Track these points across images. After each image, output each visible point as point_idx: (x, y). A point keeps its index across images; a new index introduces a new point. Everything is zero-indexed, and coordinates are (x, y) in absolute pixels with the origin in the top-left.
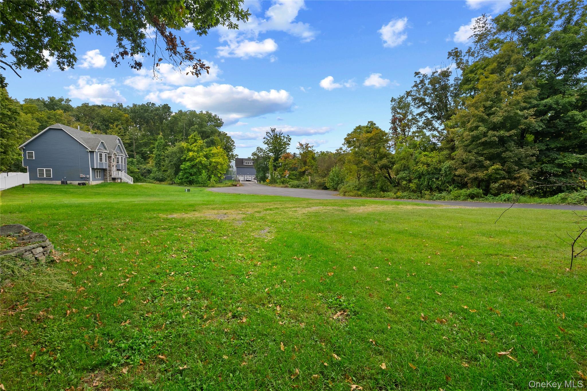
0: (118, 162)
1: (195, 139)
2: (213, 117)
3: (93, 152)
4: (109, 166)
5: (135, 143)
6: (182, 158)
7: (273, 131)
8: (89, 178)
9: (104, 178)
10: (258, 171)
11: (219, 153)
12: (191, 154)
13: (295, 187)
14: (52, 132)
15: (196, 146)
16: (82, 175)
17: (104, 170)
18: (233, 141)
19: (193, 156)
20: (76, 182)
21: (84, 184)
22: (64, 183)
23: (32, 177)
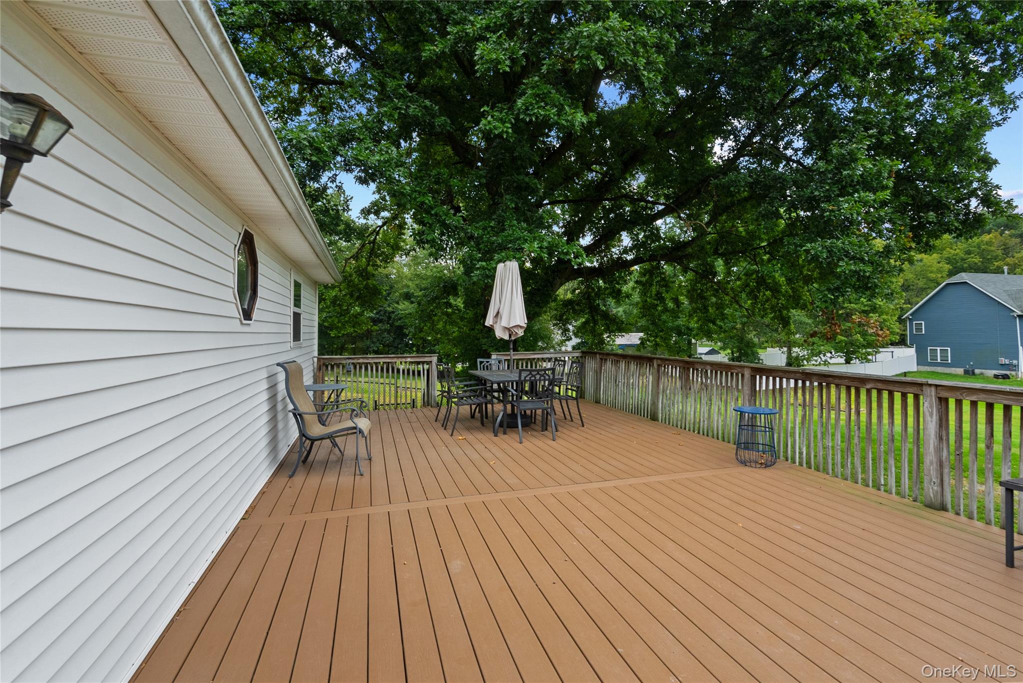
8: (1016, 366)
16: (1003, 360)
20: (991, 373)
21: (1006, 377)
22: (969, 373)
23: (921, 360)
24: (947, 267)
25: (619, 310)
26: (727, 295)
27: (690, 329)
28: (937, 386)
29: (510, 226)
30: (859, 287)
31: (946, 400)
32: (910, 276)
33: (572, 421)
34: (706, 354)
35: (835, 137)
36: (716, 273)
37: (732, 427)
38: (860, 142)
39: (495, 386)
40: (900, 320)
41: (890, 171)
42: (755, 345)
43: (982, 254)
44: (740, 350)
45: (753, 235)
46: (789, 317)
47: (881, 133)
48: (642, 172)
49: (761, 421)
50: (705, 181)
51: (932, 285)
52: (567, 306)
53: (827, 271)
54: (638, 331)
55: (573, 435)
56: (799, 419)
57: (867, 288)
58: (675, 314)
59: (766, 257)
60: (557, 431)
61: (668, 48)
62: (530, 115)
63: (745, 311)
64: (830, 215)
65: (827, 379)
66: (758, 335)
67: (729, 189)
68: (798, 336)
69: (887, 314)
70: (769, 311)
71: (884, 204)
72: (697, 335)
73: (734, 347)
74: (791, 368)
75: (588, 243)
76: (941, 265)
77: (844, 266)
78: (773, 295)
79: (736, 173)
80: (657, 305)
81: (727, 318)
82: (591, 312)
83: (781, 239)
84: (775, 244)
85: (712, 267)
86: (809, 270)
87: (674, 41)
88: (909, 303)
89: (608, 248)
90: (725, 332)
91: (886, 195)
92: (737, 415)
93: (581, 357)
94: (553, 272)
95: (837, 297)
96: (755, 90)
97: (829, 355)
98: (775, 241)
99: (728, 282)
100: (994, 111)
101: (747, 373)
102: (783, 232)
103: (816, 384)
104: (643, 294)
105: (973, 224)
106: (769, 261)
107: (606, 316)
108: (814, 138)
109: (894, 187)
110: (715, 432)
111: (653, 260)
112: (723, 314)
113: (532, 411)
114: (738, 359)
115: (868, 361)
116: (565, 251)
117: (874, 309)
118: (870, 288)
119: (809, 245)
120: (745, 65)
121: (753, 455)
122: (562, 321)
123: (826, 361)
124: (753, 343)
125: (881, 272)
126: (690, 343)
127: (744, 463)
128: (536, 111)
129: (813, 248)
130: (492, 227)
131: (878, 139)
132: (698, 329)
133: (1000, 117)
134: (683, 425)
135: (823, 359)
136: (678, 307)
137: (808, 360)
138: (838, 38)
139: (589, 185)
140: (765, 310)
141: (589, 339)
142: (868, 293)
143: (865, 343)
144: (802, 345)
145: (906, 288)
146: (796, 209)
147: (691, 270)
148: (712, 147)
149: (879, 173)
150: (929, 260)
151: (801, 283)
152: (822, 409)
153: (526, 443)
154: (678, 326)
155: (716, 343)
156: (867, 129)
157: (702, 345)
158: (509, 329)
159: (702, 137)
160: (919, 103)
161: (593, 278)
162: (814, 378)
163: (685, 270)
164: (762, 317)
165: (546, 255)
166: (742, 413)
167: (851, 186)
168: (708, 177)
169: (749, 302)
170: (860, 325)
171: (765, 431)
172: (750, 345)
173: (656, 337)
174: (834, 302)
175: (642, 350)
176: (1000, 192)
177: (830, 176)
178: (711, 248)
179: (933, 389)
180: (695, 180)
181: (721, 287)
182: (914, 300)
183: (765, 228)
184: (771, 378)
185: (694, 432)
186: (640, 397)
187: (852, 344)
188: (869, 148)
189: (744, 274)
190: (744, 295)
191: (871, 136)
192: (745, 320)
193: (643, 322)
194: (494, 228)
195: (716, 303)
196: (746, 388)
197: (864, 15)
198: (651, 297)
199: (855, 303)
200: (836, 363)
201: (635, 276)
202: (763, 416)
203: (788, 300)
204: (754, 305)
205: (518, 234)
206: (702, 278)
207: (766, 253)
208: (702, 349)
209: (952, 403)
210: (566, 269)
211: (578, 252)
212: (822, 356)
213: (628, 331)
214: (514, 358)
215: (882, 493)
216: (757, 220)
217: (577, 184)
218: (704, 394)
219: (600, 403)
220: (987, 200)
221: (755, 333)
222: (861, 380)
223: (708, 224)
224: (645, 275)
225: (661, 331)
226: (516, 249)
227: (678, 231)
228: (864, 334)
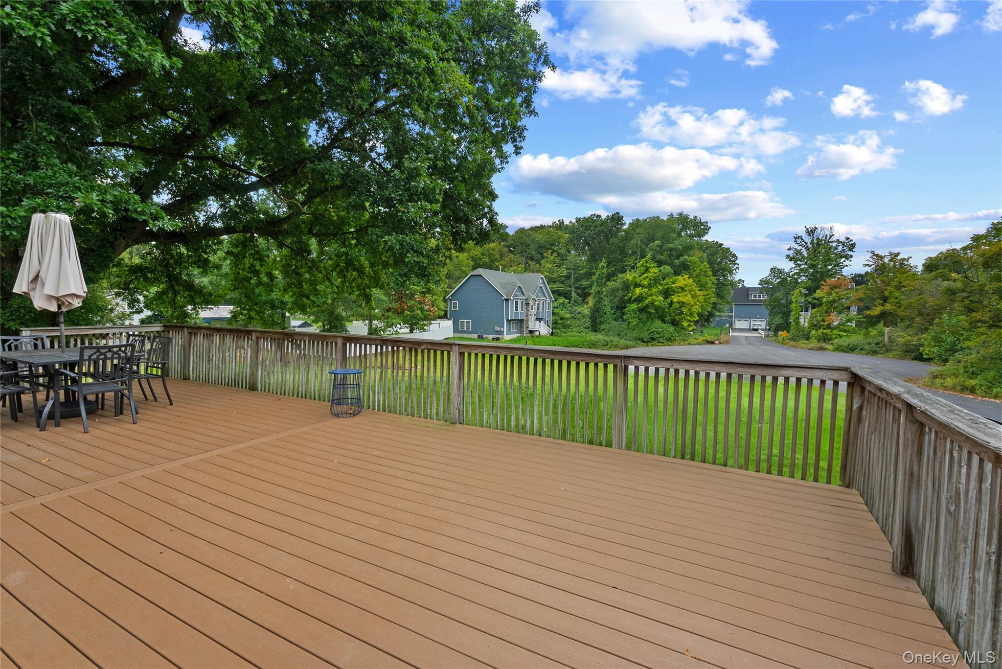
0: (538, 309)
1: (646, 266)
2: (691, 221)
3: (508, 300)
4: (527, 316)
5: (574, 274)
6: (626, 298)
7: (811, 232)
8: (503, 332)
9: (521, 331)
10: (772, 313)
11: (686, 286)
12: (638, 291)
13: (843, 351)
14: (473, 279)
15: (647, 277)
16: (497, 329)
17: (522, 321)
18: (734, 256)
19: (641, 294)
20: (491, 337)
21: (498, 339)
22: (480, 337)
23: (456, 330)
24: (472, 263)
25: (203, 281)
26: (320, 272)
27: (284, 304)
28: (459, 345)
29: (47, 165)
30: (420, 274)
31: (464, 353)
32: (452, 268)
33: (156, 400)
34: (299, 327)
35: (408, 153)
36: (310, 251)
37: (327, 387)
38: (423, 162)
39: (41, 370)
40: (445, 300)
41: (441, 190)
42: (343, 318)
43: (490, 256)
44: (330, 323)
45: (343, 221)
46: (371, 295)
47: (436, 158)
48: (232, 135)
49: (351, 379)
50: (301, 162)
51: (463, 275)
52: (135, 272)
53: (399, 260)
54: (228, 303)
55: (159, 415)
56: (378, 378)
57: (425, 276)
58: (269, 288)
59: (353, 242)
60: (137, 413)
61: (266, 19)
62: (84, 31)
63: (335, 288)
64: (402, 216)
65: (397, 343)
66: (345, 310)
67: (324, 175)
68: (377, 311)
69: (437, 295)
70: (355, 289)
71: (436, 213)
72: (292, 309)
73: (325, 320)
74: (374, 336)
75: (165, 202)
76: (468, 261)
77: (410, 258)
78: (359, 275)
79: (330, 162)
80: (251, 278)
81: (320, 294)
82: (170, 281)
83: (366, 228)
84: (361, 231)
85: (307, 245)
86: (386, 257)
87: (272, 14)
88: (451, 288)
89: (192, 211)
90: (318, 306)
91: (437, 207)
92: (331, 377)
93: (164, 331)
94: (114, 230)
95: (405, 281)
96: (346, 89)
97: (399, 326)
98: (361, 228)
99: (321, 262)
100: (497, 161)
101: (340, 342)
102: (368, 222)
103: (390, 348)
104: (235, 264)
105: (483, 237)
106: (356, 245)
107: (189, 286)
108: (392, 149)
109: (443, 201)
110: (313, 395)
111: (247, 232)
112: (316, 290)
113: (97, 396)
114: (329, 330)
115: (425, 330)
116: (139, 209)
117: (429, 291)
118: (426, 275)
119: (387, 237)
120: (339, 65)
121: (344, 408)
122: (127, 289)
123: (397, 331)
124: (341, 316)
125: (433, 264)
126: (283, 316)
127: (337, 415)
128: (93, 28)
129: (390, 240)
130: (13, 160)
131: (434, 162)
132: (293, 303)
133: (500, 167)
134: (283, 391)
135: (395, 329)
136: (271, 280)
137: (384, 331)
138: (410, 73)
139: (165, 133)
140: (352, 288)
141: (167, 312)
142: (425, 279)
143: (423, 317)
144: (380, 318)
145: (448, 276)
146: (378, 205)
147: (286, 246)
148: (307, 130)
149: (434, 189)
150: (463, 256)
151: (380, 267)
152: (394, 369)
153: (93, 432)
154: (272, 300)
155: (309, 317)
156: (427, 153)
157: (295, 319)
158: (57, 299)
159: (299, 118)
160: (459, 142)
161: (172, 243)
162: (389, 343)
163: (281, 245)
164: (350, 294)
165: (110, 211)
166: (335, 374)
167: (416, 195)
168: (305, 159)
169: (339, 280)
170: (420, 303)
171: (354, 388)
172: (339, 318)
173: (250, 310)
174: (403, 284)
175: (234, 323)
176: (498, 217)
177: (403, 183)
178: (305, 227)
179: (457, 347)
180: (292, 159)
181: (314, 266)
182: (453, 285)
183: (353, 217)
184: (358, 345)
185: (293, 396)
186: (237, 370)
187: (415, 318)
188: (429, 168)
189: (335, 255)
190: (335, 274)
191: (430, 159)
192: (335, 296)
193: (235, 295)
194: (19, 162)
195: (310, 280)
196: (338, 354)
197: (428, 62)
198: (244, 270)
199: (416, 286)
200: (403, 332)
201: (226, 246)
202: (352, 375)
203: (370, 280)
204: (343, 282)
205: (63, 177)
206: (297, 255)
207: (353, 238)
208: (295, 323)
209: (466, 355)
210: (134, 228)
211: (157, 213)
212: (394, 327)
213: (216, 303)
214: (66, 334)
215: (429, 420)
216: (347, 209)
217: (146, 127)
218: (302, 361)
219: (189, 379)
220: (492, 222)
221: (343, 307)
222: (419, 343)
223: (304, 204)
224: (237, 247)
225: (255, 305)
226: (61, 197)
227: (272, 204)
228: (422, 310)
